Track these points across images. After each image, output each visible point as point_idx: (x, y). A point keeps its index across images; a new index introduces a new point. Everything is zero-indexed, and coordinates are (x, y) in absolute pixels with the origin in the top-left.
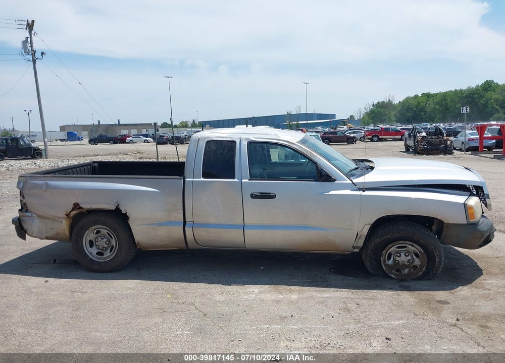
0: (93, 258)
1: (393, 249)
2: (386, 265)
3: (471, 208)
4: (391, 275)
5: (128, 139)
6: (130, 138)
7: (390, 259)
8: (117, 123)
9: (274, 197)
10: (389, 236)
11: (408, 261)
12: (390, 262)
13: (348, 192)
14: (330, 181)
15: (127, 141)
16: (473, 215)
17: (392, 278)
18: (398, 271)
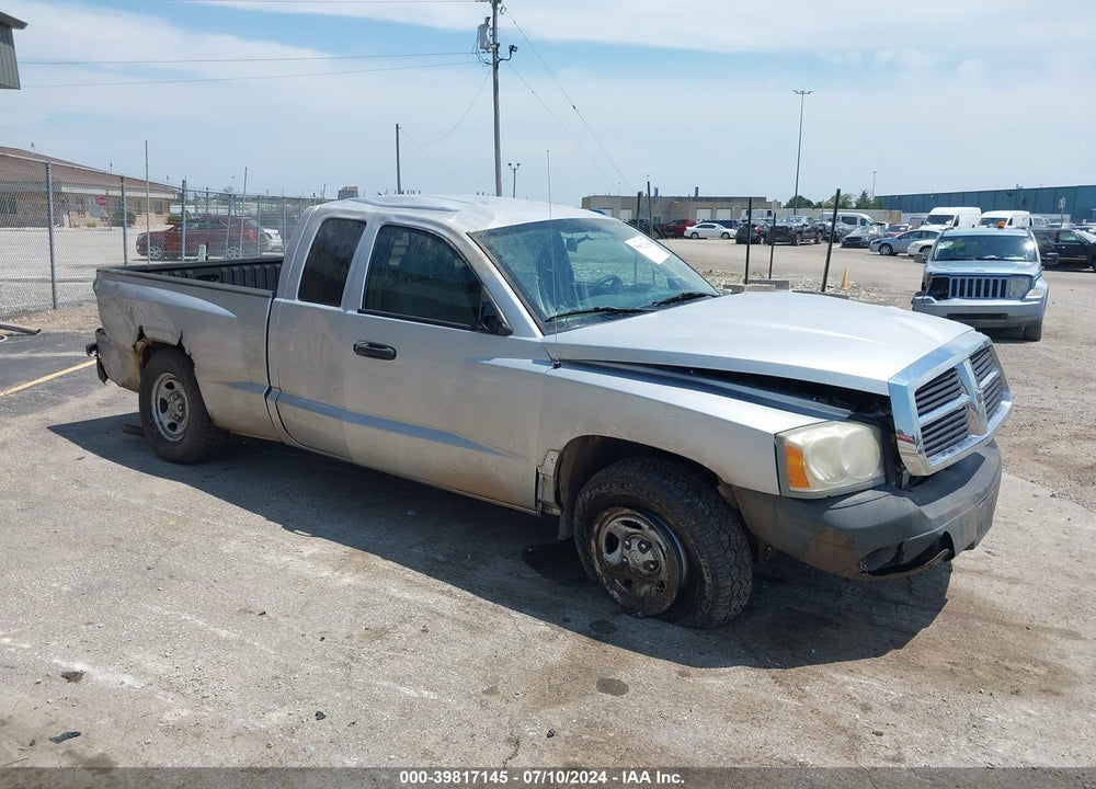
0: (163, 433)
1: (615, 525)
2: (602, 562)
3: (798, 452)
4: (611, 592)
5: (690, 229)
6: (694, 228)
7: (616, 549)
8: (693, 195)
9: (392, 356)
10: (604, 490)
11: (646, 564)
12: (614, 558)
13: (526, 364)
14: (496, 333)
15: (686, 234)
16: (802, 475)
17: (611, 597)
18: (628, 583)
